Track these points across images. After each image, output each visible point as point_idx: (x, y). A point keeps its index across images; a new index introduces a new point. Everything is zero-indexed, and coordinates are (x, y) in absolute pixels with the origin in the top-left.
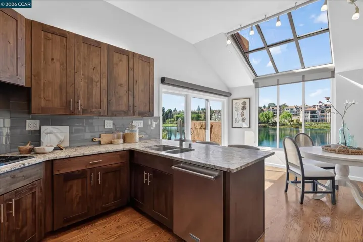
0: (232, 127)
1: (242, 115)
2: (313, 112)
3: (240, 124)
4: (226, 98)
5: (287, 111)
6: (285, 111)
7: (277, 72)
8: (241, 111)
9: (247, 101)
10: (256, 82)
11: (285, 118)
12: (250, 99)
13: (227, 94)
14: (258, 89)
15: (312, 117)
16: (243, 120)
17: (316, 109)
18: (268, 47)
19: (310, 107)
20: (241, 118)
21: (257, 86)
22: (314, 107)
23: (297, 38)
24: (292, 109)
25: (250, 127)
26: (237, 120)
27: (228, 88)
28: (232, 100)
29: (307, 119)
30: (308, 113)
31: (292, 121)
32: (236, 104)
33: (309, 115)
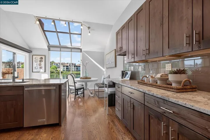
0: (32, 72)
1: (40, 65)
2: (67, 66)
3: (38, 70)
4: (28, 53)
5: (54, 65)
6: (53, 65)
7: (60, 45)
8: (39, 62)
9: (44, 57)
10: (49, 47)
11: (53, 69)
12: (45, 56)
13: (29, 51)
14: (49, 51)
15: (67, 69)
16: (41, 68)
17: (68, 65)
18: (58, 32)
19: (66, 64)
20: (39, 67)
21: (49, 50)
22: (67, 63)
23: (70, 33)
24: (57, 64)
25: (45, 72)
26: (37, 68)
27: (30, 48)
28: (33, 56)
29: (64, 69)
30: (65, 66)
31: (57, 71)
32: (35, 58)
33: (65, 67)
